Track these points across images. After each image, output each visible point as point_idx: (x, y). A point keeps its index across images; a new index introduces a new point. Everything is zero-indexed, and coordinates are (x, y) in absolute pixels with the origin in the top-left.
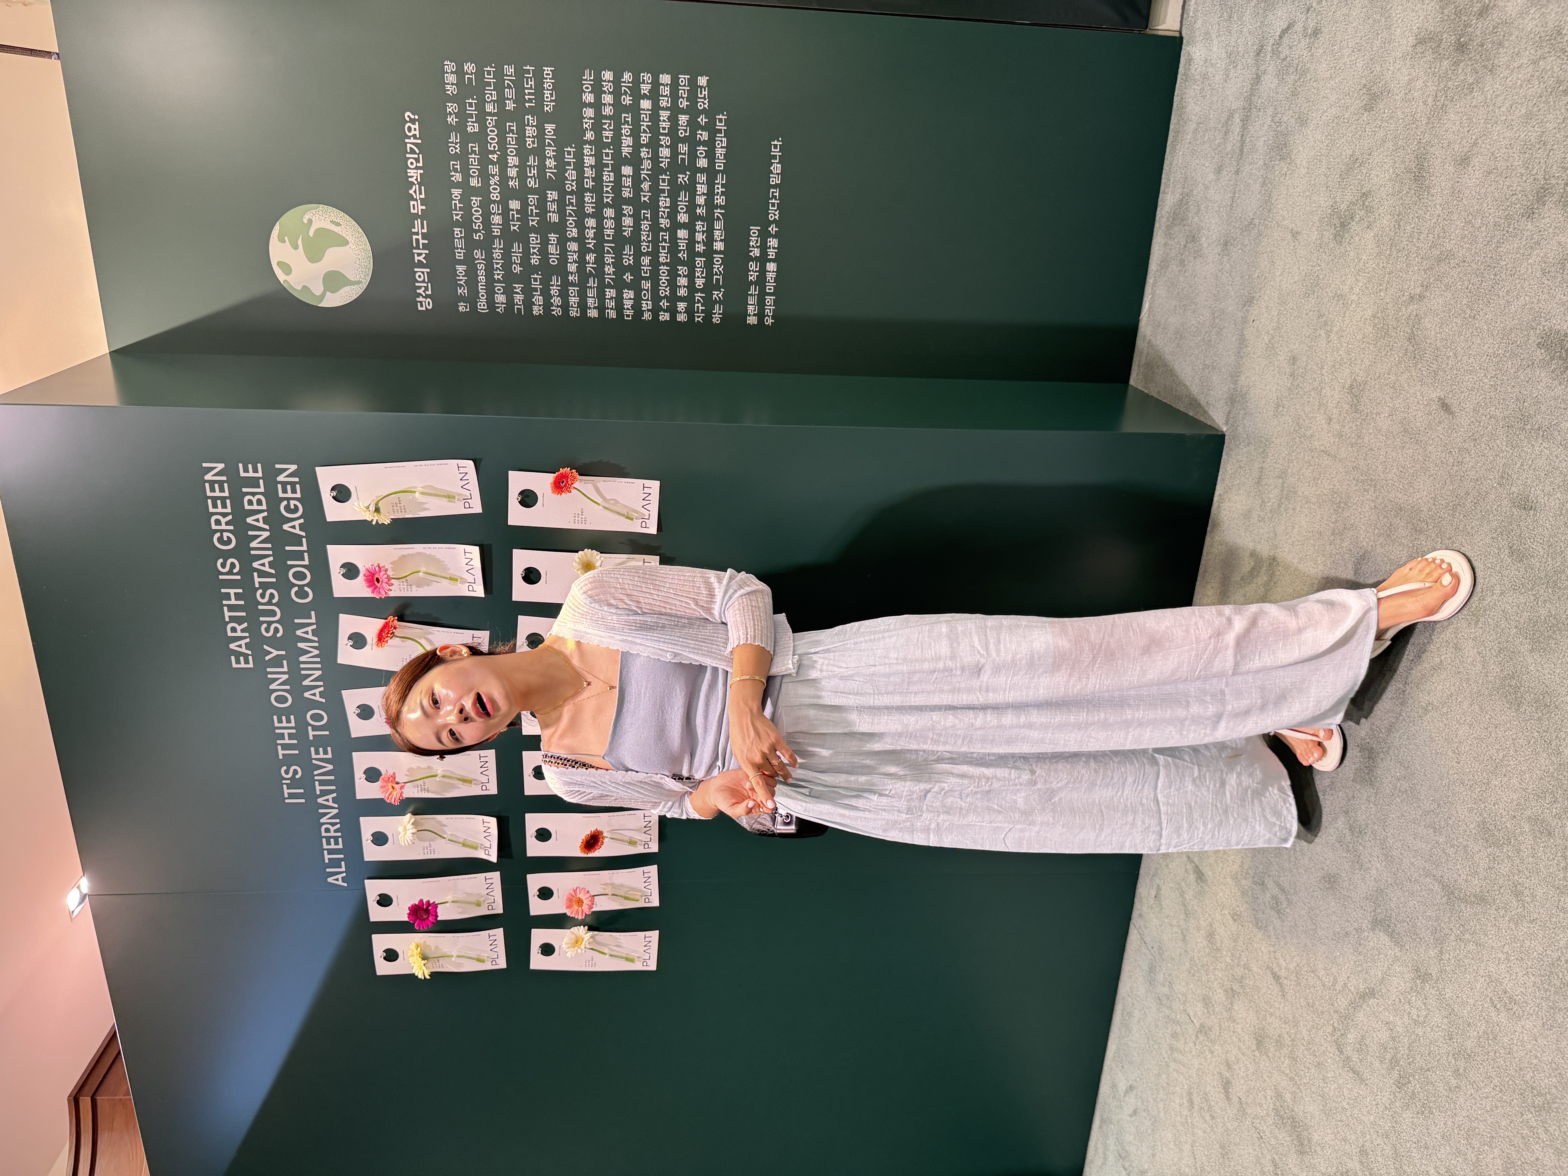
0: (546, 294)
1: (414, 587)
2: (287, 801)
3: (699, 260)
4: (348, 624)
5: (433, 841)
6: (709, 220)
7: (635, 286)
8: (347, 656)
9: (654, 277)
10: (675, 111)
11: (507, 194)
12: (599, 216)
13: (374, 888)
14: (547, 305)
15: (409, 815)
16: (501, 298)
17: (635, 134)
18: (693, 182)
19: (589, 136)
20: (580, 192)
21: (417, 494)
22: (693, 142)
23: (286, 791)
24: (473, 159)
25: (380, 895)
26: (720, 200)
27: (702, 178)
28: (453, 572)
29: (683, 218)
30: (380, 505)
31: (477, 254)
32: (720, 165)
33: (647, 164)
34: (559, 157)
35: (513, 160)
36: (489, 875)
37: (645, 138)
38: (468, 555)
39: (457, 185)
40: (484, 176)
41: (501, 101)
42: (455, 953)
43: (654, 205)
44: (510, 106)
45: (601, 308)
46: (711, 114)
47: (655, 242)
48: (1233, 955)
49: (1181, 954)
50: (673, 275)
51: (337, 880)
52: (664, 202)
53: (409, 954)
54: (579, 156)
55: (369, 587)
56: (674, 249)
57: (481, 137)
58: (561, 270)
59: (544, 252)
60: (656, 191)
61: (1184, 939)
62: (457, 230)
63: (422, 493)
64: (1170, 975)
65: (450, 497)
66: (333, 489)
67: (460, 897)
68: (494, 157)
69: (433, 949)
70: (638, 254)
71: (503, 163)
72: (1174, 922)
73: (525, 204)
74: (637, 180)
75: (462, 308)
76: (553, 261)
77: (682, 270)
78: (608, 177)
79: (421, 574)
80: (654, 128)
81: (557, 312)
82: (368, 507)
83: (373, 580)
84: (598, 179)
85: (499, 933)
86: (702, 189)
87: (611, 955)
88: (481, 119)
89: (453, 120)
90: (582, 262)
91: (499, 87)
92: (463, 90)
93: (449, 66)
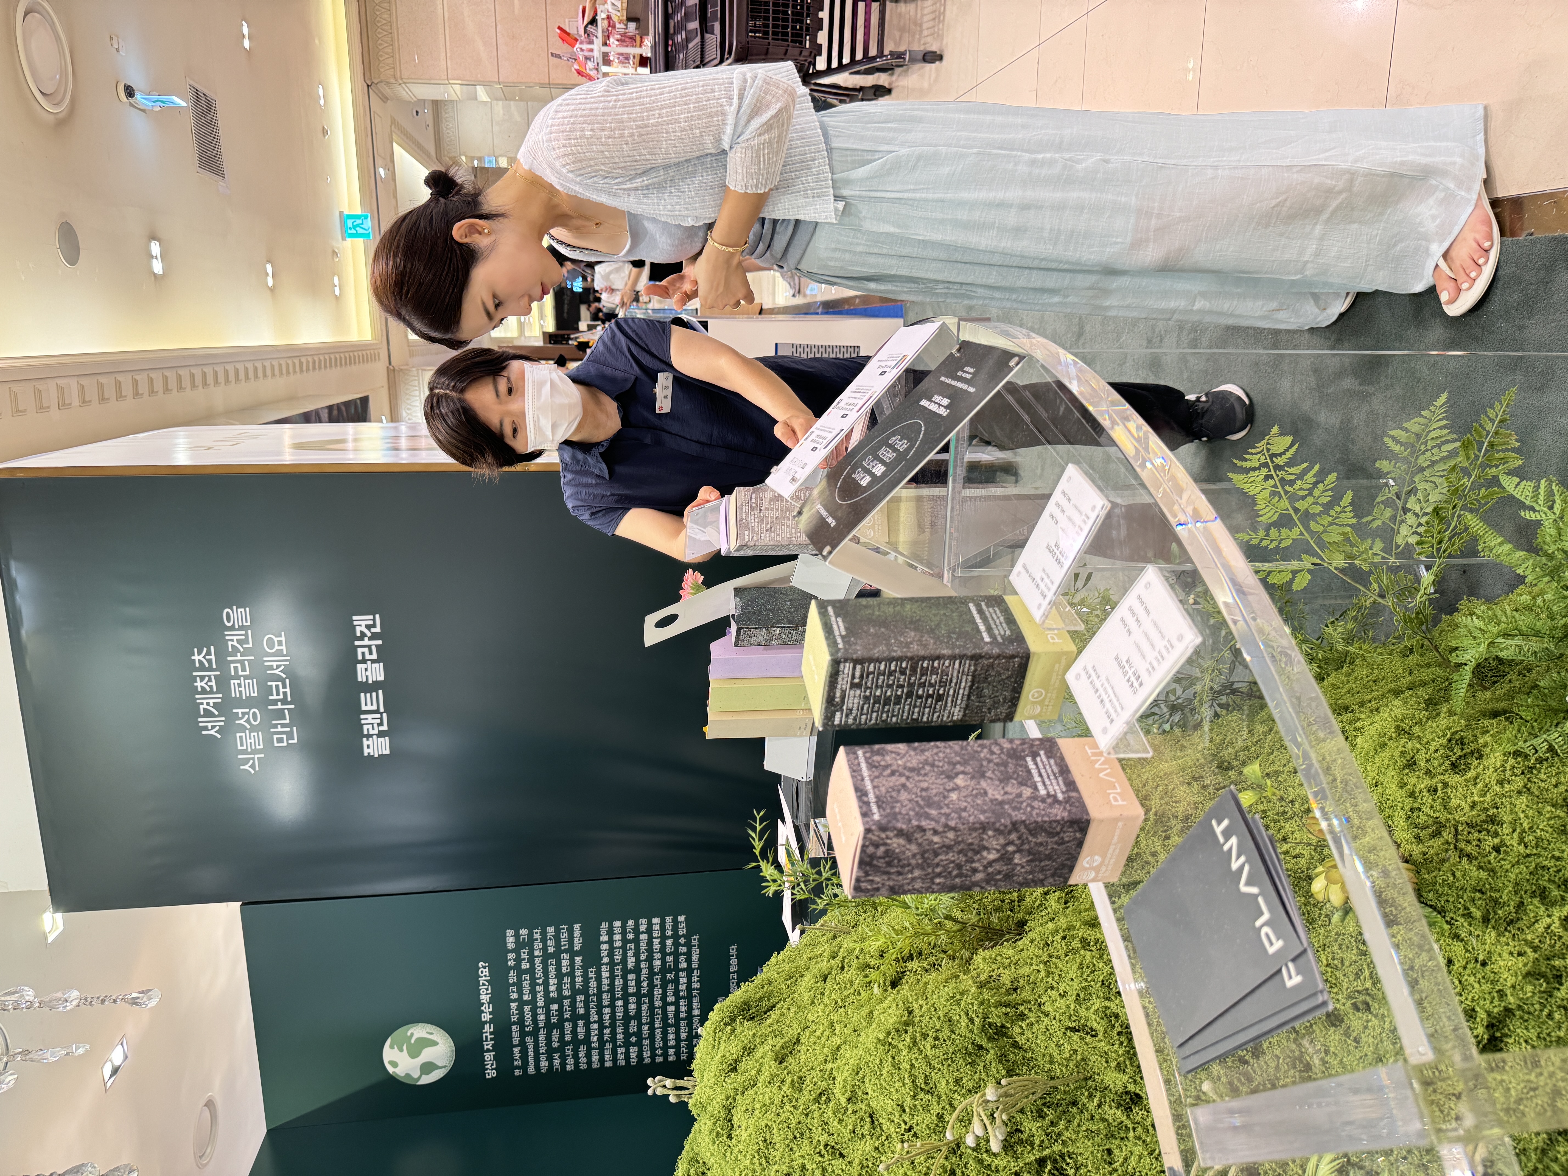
0: (576, 1057)
3: (683, 1023)
6: (689, 998)
7: (639, 1044)
9: (652, 1037)
10: (663, 938)
11: (548, 1001)
12: (612, 1006)
14: (577, 1063)
16: (544, 1064)
17: (637, 955)
18: (677, 977)
19: (605, 960)
20: (600, 993)
22: (676, 954)
24: (526, 985)
26: (696, 985)
27: (683, 974)
29: (671, 999)
31: (529, 1039)
32: (695, 965)
33: (645, 971)
34: (585, 977)
35: (553, 981)
37: (643, 956)
39: (515, 1001)
40: (533, 992)
41: (545, 948)
43: (650, 994)
44: (551, 950)
45: (615, 1060)
46: (688, 936)
47: (652, 1016)
50: (665, 1034)
52: (658, 992)
54: (599, 974)
56: (665, 1017)
57: (531, 971)
58: (587, 1041)
59: (574, 1032)
60: (651, 986)
62: (514, 1027)
68: (540, 981)
70: (640, 1025)
71: (546, 984)
73: (561, 1006)
74: (638, 982)
75: (517, 1073)
76: (581, 1036)
77: (671, 1030)
78: (619, 982)
80: (650, 950)
81: (583, 1066)
84: (612, 985)
86: (683, 980)
88: (531, 960)
89: (511, 963)
90: (601, 1035)
91: (544, 940)
92: (520, 945)
93: (510, 933)
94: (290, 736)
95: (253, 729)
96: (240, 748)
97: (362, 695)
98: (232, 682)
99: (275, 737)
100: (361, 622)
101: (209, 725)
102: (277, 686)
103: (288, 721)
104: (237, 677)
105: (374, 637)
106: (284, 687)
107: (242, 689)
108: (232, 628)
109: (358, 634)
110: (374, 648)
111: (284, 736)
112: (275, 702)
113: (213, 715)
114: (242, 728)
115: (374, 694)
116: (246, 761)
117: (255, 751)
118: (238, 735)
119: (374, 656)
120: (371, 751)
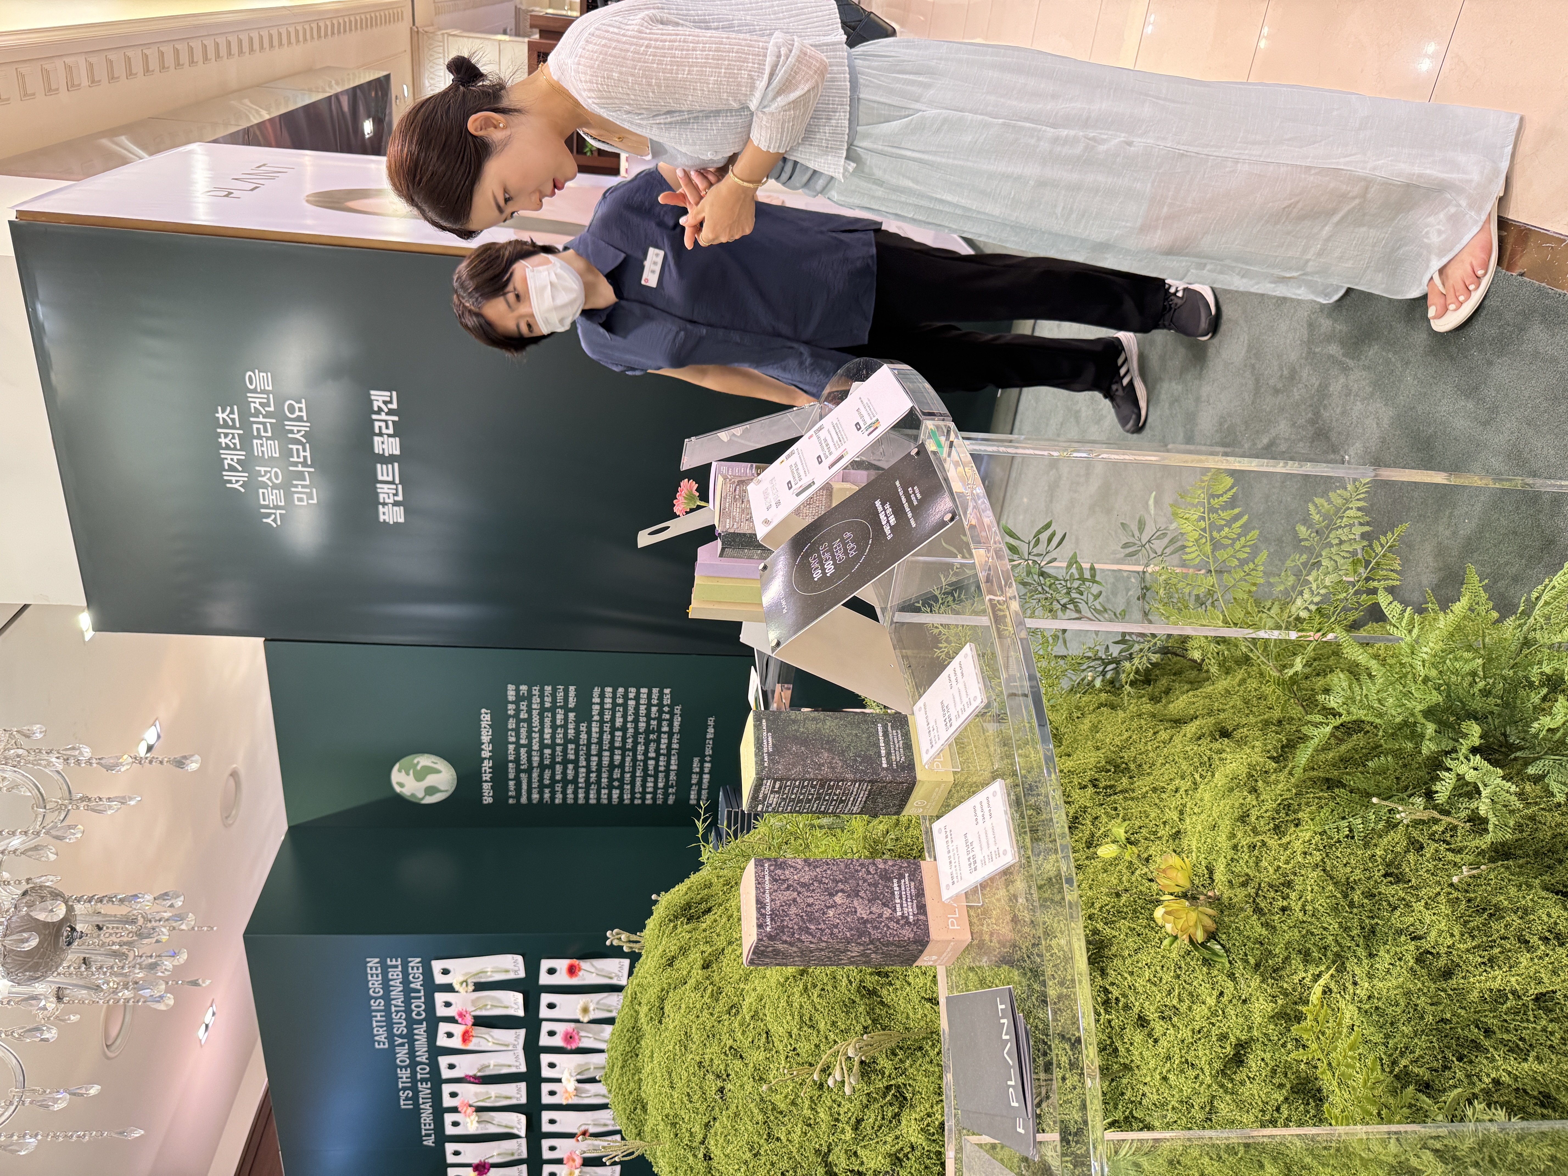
0: (564, 793)
2: (403, 1109)
3: (661, 775)
4: (444, 1027)
6: (669, 755)
7: (621, 788)
9: (633, 783)
10: (649, 705)
11: (543, 747)
12: (600, 755)
13: (450, 1147)
14: (565, 798)
16: (535, 796)
17: (625, 716)
18: (659, 738)
19: (596, 718)
20: (589, 744)
22: (660, 720)
23: (402, 1103)
24: (523, 732)
25: (454, 1151)
26: (675, 746)
27: (665, 736)
28: (506, 1003)
29: (652, 754)
31: (523, 775)
32: (676, 729)
33: (631, 731)
34: (577, 728)
35: (548, 730)
36: (520, 1141)
37: (630, 718)
38: (516, 998)
39: (512, 743)
40: (530, 738)
41: (542, 702)
43: (634, 750)
44: (547, 705)
45: (599, 798)
46: (671, 706)
47: (634, 767)
50: (644, 782)
51: (429, 1143)
52: (641, 748)
54: (589, 728)
56: (645, 769)
57: (529, 721)
58: (575, 781)
59: (564, 773)
60: (636, 743)
62: (510, 765)
63: (491, 971)
65: (507, 971)
66: (441, 970)
68: (536, 729)
70: (623, 773)
71: (541, 732)
73: (554, 751)
74: (624, 739)
75: (511, 801)
76: (570, 777)
77: (650, 779)
78: (607, 737)
80: (636, 714)
81: (571, 801)
82: (462, 976)
84: (600, 738)
85: (524, 1167)
86: (664, 741)
88: (530, 711)
89: (511, 712)
90: (588, 778)
91: (542, 696)
92: (519, 698)
93: (511, 687)
94: (310, 496)
95: (275, 487)
96: (262, 502)
97: (379, 466)
98: (255, 441)
99: (296, 496)
100: (379, 397)
101: (234, 479)
102: (298, 450)
103: (307, 483)
104: (259, 437)
105: (390, 412)
106: (304, 450)
107: (264, 449)
108: (255, 391)
109: (376, 409)
110: (390, 424)
111: (304, 496)
112: (295, 464)
113: (236, 470)
114: (265, 486)
115: (390, 466)
116: (268, 515)
117: (276, 507)
118: (261, 491)
119: (391, 431)
120: (386, 518)
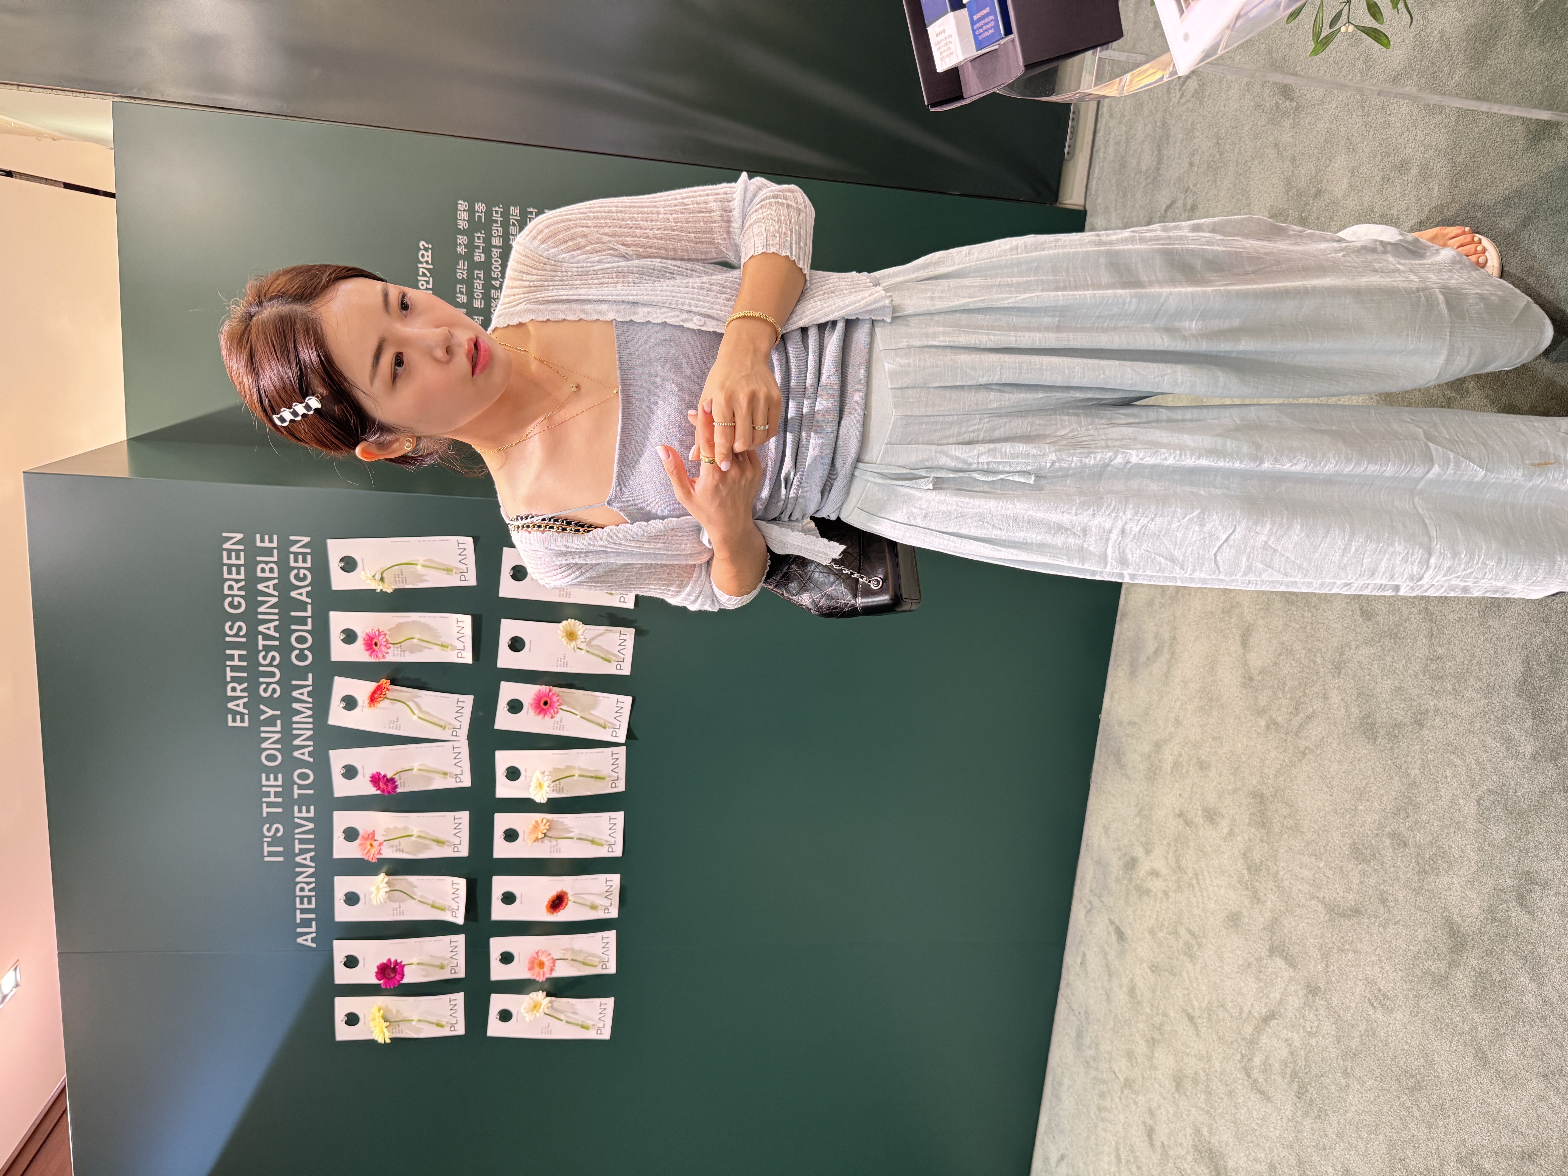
1: (407, 653)
2: (266, 859)
4: (342, 686)
5: (403, 901)
8: (338, 717)
13: (342, 948)
15: (382, 875)
21: (419, 567)
23: (266, 849)
24: (478, 285)
25: (347, 957)
28: (444, 640)
30: (384, 575)
36: (454, 937)
38: (460, 624)
41: (506, 236)
42: (415, 1018)
48: (1152, 1005)
49: (1105, 1014)
51: (306, 940)
53: (370, 1018)
55: (367, 650)
57: (487, 267)
61: (1108, 999)
63: (424, 566)
64: (1096, 1036)
65: (448, 570)
66: (342, 560)
67: (426, 959)
69: (394, 1012)
72: (1099, 985)
79: (415, 641)
82: (374, 576)
83: (371, 644)
85: (460, 997)
87: (567, 1022)
89: (462, 250)
91: (506, 225)
92: (474, 225)
93: (462, 205)
